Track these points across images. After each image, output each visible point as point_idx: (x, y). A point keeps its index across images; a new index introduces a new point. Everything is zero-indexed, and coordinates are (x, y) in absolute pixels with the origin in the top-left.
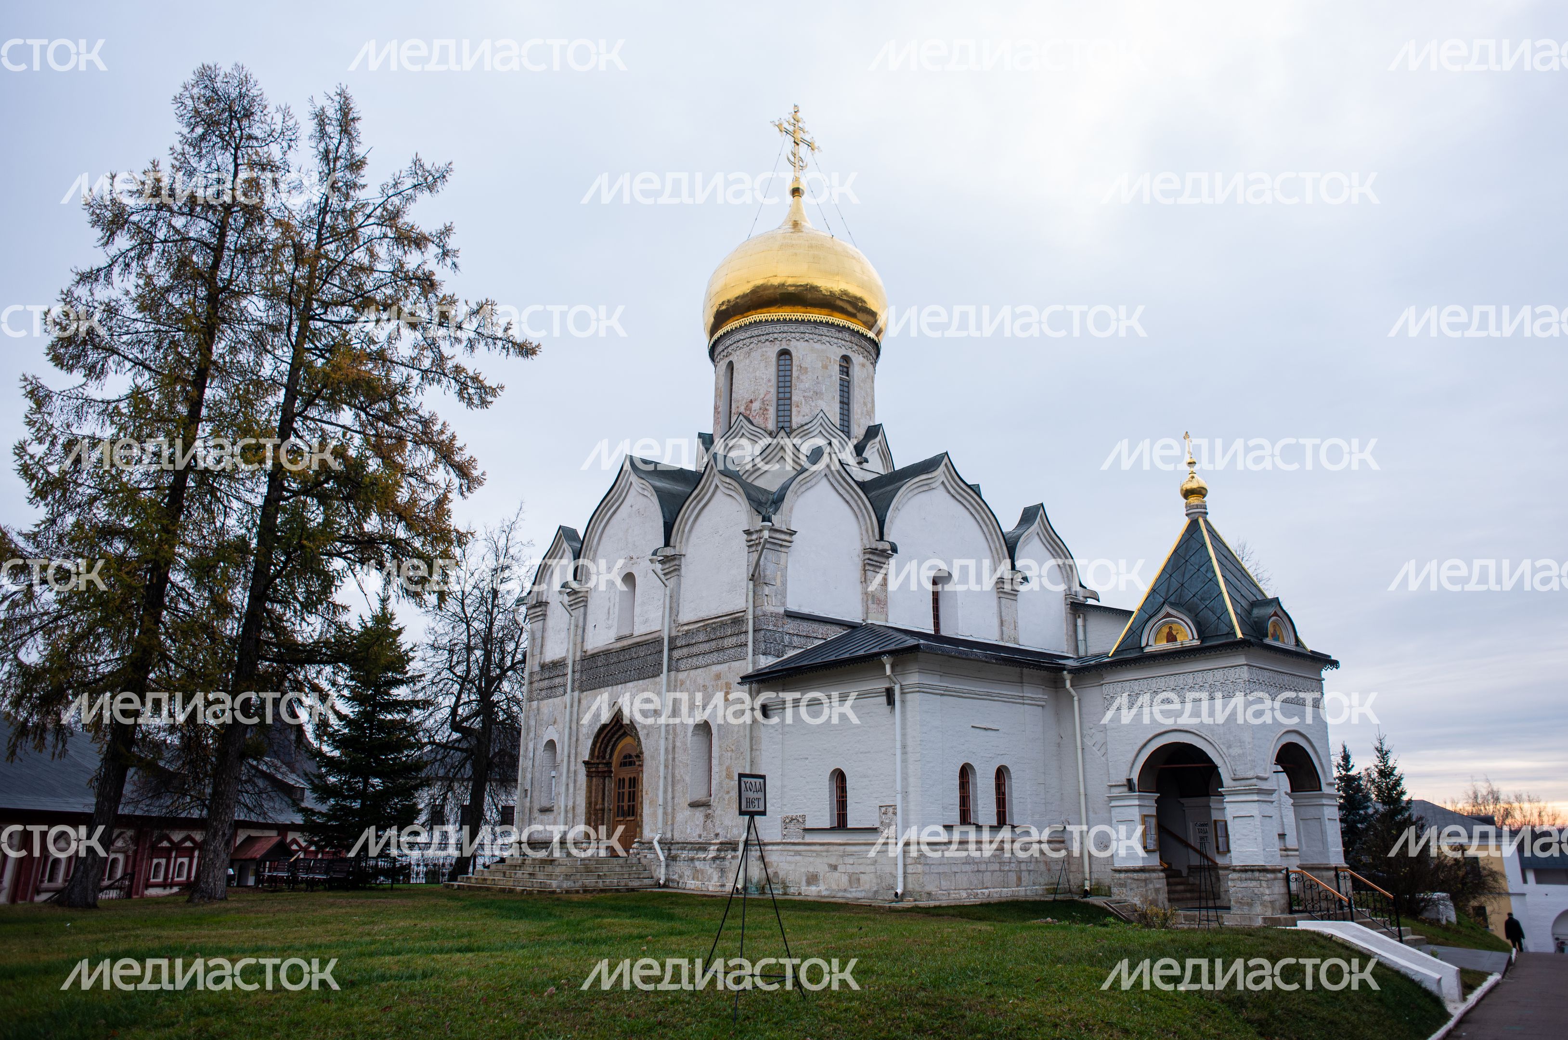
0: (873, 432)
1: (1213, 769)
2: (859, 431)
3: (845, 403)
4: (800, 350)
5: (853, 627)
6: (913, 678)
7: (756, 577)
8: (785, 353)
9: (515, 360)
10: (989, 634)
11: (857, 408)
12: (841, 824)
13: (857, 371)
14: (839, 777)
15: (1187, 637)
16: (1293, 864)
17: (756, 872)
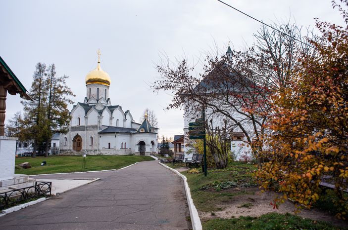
0: (109, 99)
1: (145, 143)
2: (107, 99)
3: (105, 95)
4: (100, 88)
5: (109, 127)
6: (118, 135)
7: (99, 122)
8: (98, 88)
9: (73, 97)
10: (122, 127)
11: (107, 96)
12: (109, 148)
13: (107, 91)
14: (109, 144)
15: (144, 131)
16: (151, 152)
17: (99, 153)
